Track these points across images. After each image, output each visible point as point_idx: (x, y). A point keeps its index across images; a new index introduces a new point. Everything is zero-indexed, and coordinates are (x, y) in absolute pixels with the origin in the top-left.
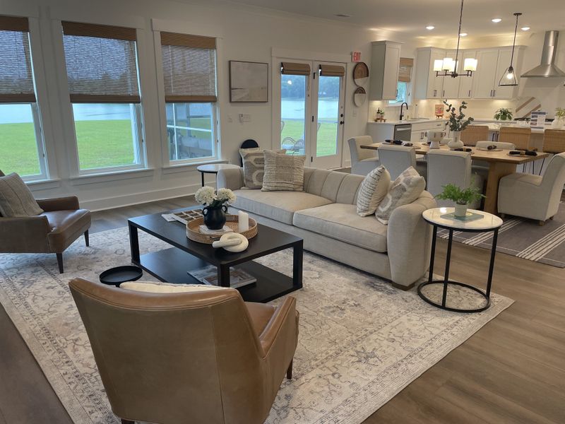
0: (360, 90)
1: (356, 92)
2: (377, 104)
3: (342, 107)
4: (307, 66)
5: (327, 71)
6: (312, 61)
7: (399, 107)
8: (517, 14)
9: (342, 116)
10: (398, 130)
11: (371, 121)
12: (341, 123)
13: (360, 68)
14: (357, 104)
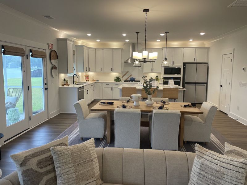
0: (54, 68)
1: (52, 69)
2: (62, 76)
3: (45, 79)
4: (22, 49)
5: (35, 54)
6: (25, 46)
7: (71, 77)
8: (138, 33)
9: (46, 84)
10: (80, 90)
11: (61, 86)
12: (46, 89)
13: (53, 53)
14: (54, 76)
